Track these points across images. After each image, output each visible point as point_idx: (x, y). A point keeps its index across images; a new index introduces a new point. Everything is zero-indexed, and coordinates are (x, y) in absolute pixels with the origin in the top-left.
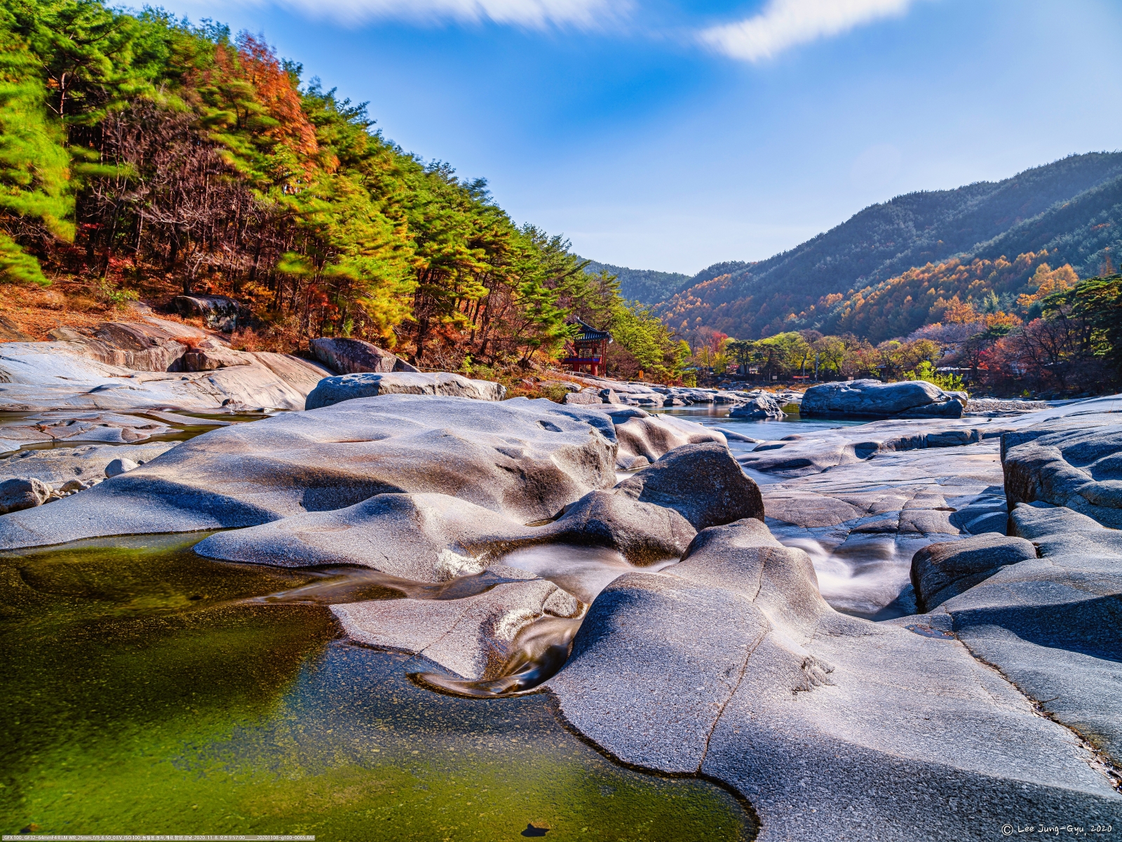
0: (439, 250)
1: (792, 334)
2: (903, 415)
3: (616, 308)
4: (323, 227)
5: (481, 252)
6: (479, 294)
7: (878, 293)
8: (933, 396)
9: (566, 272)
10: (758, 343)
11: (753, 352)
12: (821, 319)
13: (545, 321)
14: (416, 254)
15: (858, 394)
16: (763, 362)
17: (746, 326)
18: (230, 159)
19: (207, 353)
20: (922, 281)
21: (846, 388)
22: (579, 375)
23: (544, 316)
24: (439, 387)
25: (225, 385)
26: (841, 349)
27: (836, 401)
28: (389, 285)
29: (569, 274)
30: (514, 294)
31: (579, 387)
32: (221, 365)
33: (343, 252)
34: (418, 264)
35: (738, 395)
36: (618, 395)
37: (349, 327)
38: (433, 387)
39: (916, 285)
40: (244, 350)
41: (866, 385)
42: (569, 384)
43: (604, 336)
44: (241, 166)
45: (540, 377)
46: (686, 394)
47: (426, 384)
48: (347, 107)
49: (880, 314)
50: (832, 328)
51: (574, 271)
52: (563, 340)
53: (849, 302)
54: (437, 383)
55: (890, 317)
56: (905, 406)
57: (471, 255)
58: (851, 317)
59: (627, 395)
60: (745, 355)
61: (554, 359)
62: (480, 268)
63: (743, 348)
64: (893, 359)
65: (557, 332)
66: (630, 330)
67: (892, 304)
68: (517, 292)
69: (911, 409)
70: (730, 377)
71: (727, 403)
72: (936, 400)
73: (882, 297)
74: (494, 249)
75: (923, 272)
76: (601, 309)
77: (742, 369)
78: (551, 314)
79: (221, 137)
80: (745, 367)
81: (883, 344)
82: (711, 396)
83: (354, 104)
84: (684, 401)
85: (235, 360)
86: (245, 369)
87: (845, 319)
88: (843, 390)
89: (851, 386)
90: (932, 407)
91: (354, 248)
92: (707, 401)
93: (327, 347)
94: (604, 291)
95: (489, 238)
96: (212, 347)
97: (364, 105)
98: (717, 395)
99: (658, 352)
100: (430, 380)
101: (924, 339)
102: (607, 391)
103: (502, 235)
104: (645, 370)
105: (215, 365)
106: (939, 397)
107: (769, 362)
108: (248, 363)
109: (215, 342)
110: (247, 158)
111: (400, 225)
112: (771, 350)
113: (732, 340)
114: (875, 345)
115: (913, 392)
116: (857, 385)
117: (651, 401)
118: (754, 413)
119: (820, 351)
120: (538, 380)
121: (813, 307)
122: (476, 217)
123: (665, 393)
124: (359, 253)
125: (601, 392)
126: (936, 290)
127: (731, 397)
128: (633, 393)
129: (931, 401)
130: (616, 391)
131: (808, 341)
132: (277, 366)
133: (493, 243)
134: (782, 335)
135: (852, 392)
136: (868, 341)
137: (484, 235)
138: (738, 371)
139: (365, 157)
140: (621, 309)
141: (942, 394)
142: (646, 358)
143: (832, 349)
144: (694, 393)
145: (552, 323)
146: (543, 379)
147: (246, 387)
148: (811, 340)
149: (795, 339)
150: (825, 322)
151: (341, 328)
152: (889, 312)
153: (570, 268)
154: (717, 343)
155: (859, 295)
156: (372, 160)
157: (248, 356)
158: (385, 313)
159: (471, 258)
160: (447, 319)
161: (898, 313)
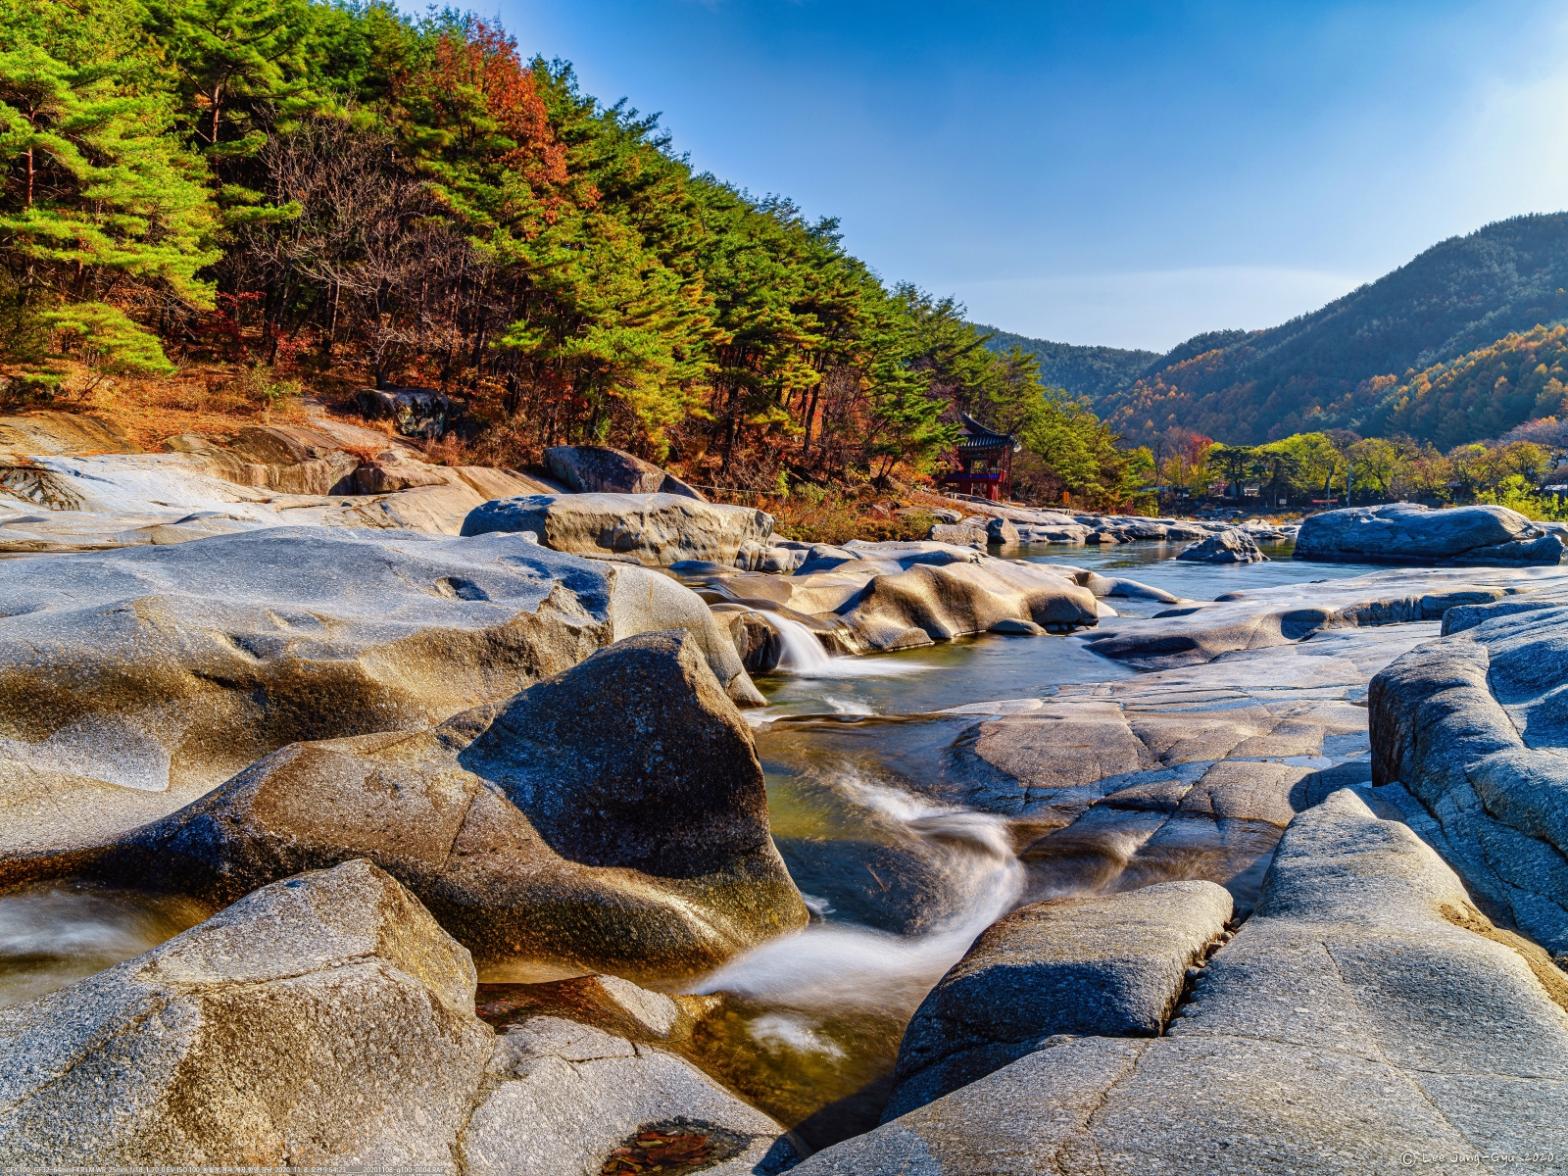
0: (752, 318)
1: (1313, 437)
2: (1461, 559)
3: (1031, 401)
4: (568, 286)
5: (812, 320)
6: (806, 381)
7: (1454, 373)
8: (1513, 529)
9: (957, 350)
10: (1258, 450)
11: (1250, 464)
12: (1362, 413)
13: (908, 419)
14: (716, 324)
15: (1389, 527)
16: (1264, 479)
17: (1243, 425)
18: (441, 193)
19: (387, 469)
20: (1527, 351)
21: (1369, 518)
22: (964, 498)
23: (907, 412)
24: (651, 515)
25: (403, 513)
26: (1389, 458)
27: (1352, 537)
28: (657, 370)
29: (962, 352)
30: (865, 381)
31: (958, 516)
32: (405, 485)
33: (594, 322)
34: (717, 338)
35: (1205, 527)
36: (1016, 528)
37: (604, 429)
38: (641, 516)
39: (1516, 358)
40: (444, 464)
41: (1401, 513)
42: (942, 512)
43: (1006, 442)
44: (458, 204)
45: (901, 501)
46: (1124, 527)
47: (630, 510)
48: (632, 121)
49: (1455, 405)
50: (1378, 426)
51: (969, 348)
52: (937, 447)
53: (1405, 388)
54: (647, 509)
55: (1471, 409)
56: (1465, 545)
57: (796, 324)
58: (1410, 410)
59: (1029, 527)
60: (1237, 469)
61: (922, 475)
62: (811, 343)
63: (1236, 458)
64: (1472, 473)
65: (925, 435)
66: (1052, 433)
67: (1475, 390)
68: (870, 378)
69: (1475, 550)
70: (1213, 501)
71: (1188, 539)
72: (1519, 536)
73: (1460, 379)
74: (834, 317)
75: (1532, 338)
76: (1008, 403)
78: (918, 408)
79: (436, 166)
80: (1238, 485)
81: (1461, 449)
82: (1162, 529)
83: (641, 118)
84: (1118, 538)
85: (425, 477)
86: (438, 490)
87: (1400, 412)
88: (1365, 521)
89: (1378, 514)
90: (1512, 548)
91: (611, 316)
92: (1157, 537)
93: (567, 459)
94: (1014, 376)
95: (826, 299)
96: (395, 459)
97: (655, 117)
98: (1173, 527)
99: (1093, 464)
100: (637, 505)
101: (1525, 443)
102: (999, 522)
103: (848, 295)
104: (1073, 491)
105: (397, 485)
106: (1524, 530)
107: (1275, 479)
108: (445, 482)
109: (401, 453)
110: (467, 193)
111: (691, 283)
112: (1277, 461)
113: (1219, 446)
114: (1444, 451)
115: (1480, 523)
116: (1387, 512)
117: (1066, 536)
118: (1216, 556)
119: (1355, 462)
120: (898, 506)
121: (1349, 396)
122: (809, 271)
123: (1092, 524)
124: (618, 323)
125: (991, 523)
126: (1548, 366)
127: (1195, 531)
128: (1044, 525)
129: (1510, 537)
130: (1014, 521)
131: (1337, 447)
132: (488, 486)
133: (832, 306)
134: (1297, 438)
135: (1379, 523)
136: (1434, 445)
137: (818, 295)
138: (1227, 492)
139: (640, 187)
140: (1037, 402)
141: (1530, 527)
142: (1073, 473)
143: (1375, 458)
144: (1137, 524)
145: (919, 422)
146: (907, 503)
147: (434, 516)
148: (1343, 446)
149: (1317, 444)
150: (1369, 418)
151: (591, 432)
152: (1470, 402)
153: (963, 343)
154: (1195, 450)
155: (1424, 376)
156: (649, 191)
157: (448, 472)
158: (651, 409)
159: (795, 328)
160: (760, 419)
161: (1485, 404)
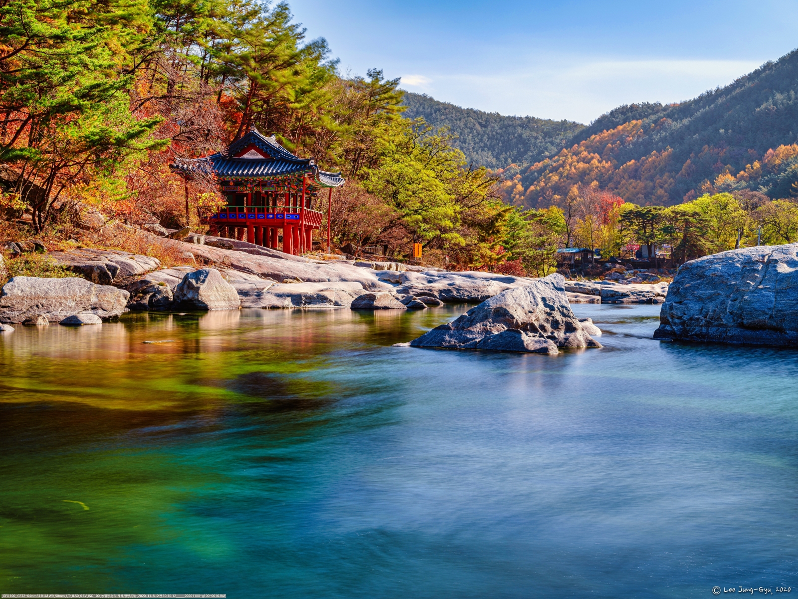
1: (723, 197)
10: (668, 211)
11: (661, 225)
16: (675, 240)
60: (648, 230)
63: (646, 219)
70: (625, 262)
77: (645, 253)
80: (649, 247)
104: (427, 244)
107: (685, 240)
112: (687, 223)
113: (630, 206)
119: (764, 223)
121: (757, 164)
131: (746, 209)
134: (706, 199)
138: (639, 254)
142: (427, 220)
143: (782, 219)
148: (752, 207)
149: (726, 205)
150: (775, 184)
154: (606, 211)
